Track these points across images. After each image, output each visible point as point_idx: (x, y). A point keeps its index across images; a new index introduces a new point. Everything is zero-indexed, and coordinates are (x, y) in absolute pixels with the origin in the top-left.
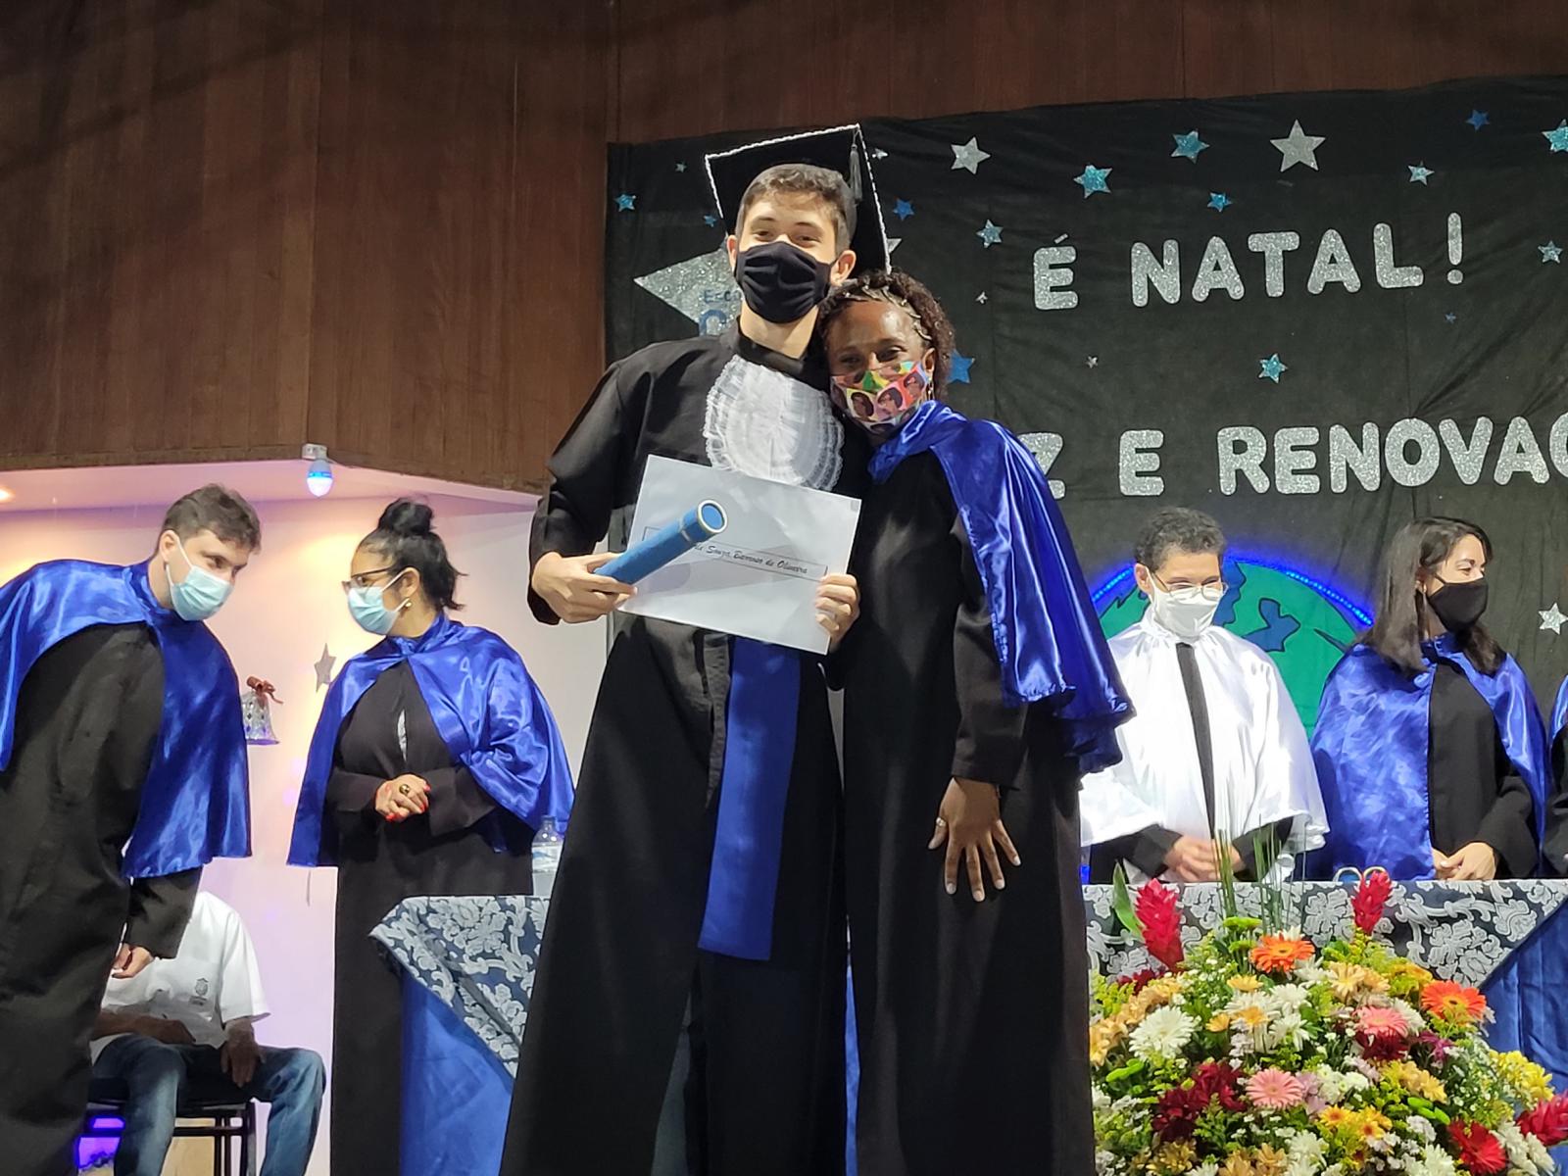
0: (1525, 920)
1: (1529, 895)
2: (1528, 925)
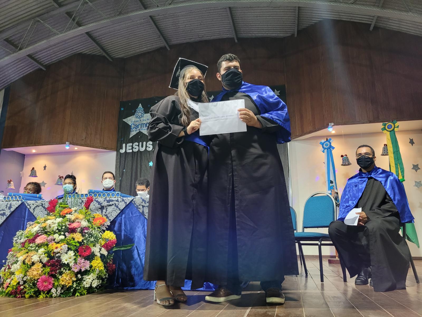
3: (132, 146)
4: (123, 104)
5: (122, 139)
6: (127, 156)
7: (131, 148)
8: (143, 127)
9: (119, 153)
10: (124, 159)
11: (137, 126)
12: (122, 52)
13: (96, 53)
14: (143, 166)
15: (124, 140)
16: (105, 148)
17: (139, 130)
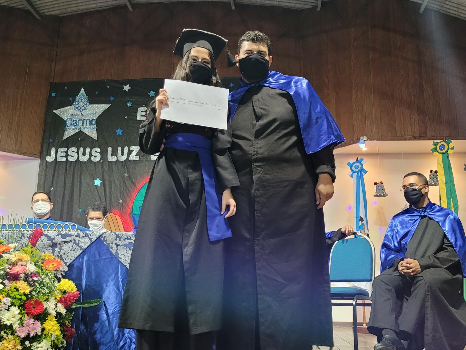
0: (87, 242)
1: (89, 236)
2: (88, 244)
3: (67, 152)
4: (54, 87)
5: (51, 141)
6: (57, 167)
7: (64, 154)
8: (86, 124)
9: (44, 162)
10: (52, 172)
11: (76, 123)
12: (57, 7)
13: (15, 5)
14: (84, 185)
15: (53, 141)
16: (24, 154)
17: (80, 128)
